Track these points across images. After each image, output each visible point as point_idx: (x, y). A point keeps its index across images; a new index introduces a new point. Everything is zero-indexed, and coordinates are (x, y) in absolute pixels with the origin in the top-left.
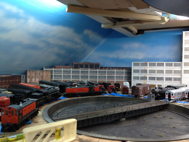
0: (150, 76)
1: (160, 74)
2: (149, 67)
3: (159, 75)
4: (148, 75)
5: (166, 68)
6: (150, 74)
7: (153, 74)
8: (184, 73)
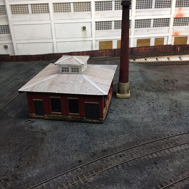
8: (12, 14)
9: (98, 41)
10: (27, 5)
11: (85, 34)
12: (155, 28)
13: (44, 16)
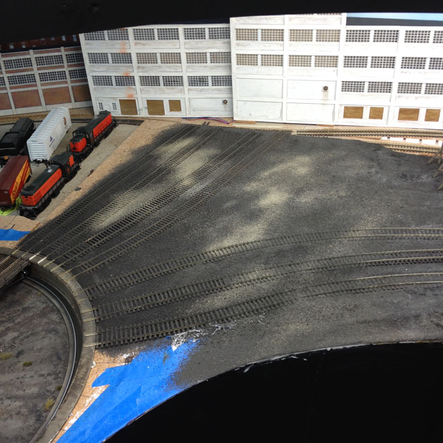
0: (142, 74)
1: (169, 67)
2: (136, 44)
3: (167, 69)
4: (135, 71)
5: (187, 46)
6: (143, 68)
7: (150, 64)
8: (238, 64)
9: (343, 106)
10: (257, 55)
11: (327, 96)
12: (427, 95)
13: (276, 70)
